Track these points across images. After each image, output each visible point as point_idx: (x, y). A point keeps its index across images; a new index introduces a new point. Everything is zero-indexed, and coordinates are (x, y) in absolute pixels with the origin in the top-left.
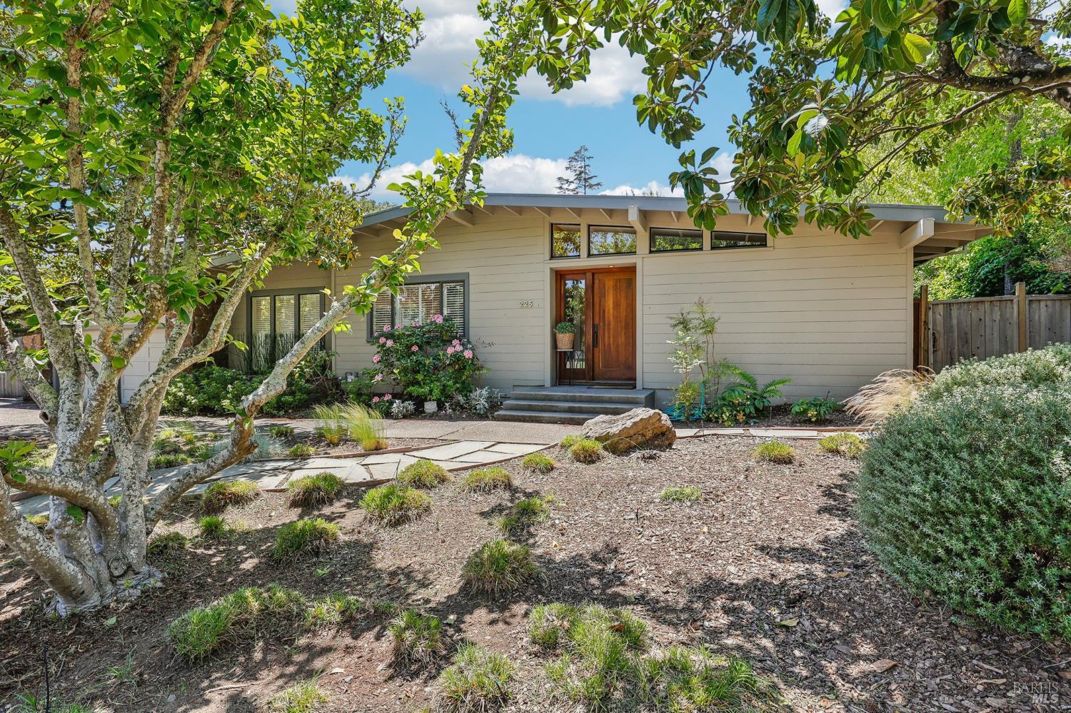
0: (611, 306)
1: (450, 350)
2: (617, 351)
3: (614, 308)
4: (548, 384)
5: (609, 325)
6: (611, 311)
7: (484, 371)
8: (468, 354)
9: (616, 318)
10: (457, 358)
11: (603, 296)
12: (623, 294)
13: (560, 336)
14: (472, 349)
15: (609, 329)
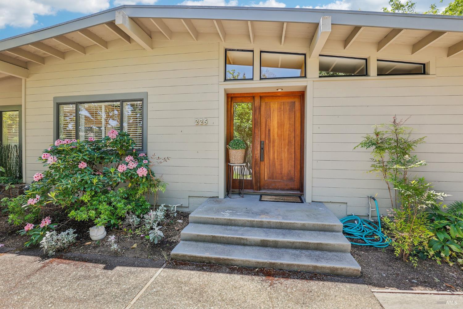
0: (276, 126)
1: (122, 168)
2: (281, 165)
3: (278, 128)
4: (222, 195)
5: (274, 142)
6: (276, 130)
7: (161, 188)
8: (142, 172)
9: (280, 136)
10: (130, 176)
11: (269, 116)
12: (286, 116)
13: (232, 152)
14: (147, 166)
15: (274, 146)
